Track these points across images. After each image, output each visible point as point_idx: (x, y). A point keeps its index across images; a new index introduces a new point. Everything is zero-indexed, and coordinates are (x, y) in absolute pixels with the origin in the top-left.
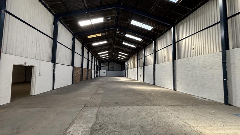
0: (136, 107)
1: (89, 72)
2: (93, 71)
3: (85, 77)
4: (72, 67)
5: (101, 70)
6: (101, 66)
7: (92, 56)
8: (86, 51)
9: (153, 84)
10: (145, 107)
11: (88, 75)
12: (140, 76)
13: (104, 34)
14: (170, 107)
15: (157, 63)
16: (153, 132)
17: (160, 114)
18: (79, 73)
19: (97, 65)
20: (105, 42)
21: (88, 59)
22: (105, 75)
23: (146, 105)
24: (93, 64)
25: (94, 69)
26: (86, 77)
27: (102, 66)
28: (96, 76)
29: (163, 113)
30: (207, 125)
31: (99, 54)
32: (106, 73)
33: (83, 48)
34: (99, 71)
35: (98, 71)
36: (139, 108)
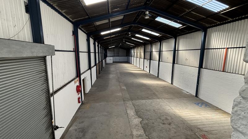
0: (150, 100)
4: (96, 66)
5: (107, 57)
9: (157, 76)
10: (154, 100)
12: (146, 67)
14: (166, 100)
15: (161, 61)
16: (158, 112)
17: (161, 104)
18: (98, 68)
22: (112, 61)
23: (154, 99)
27: (108, 52)
29: (162, 104)
30: (179, 108)
32: (113, 59)
36: (151, 101)
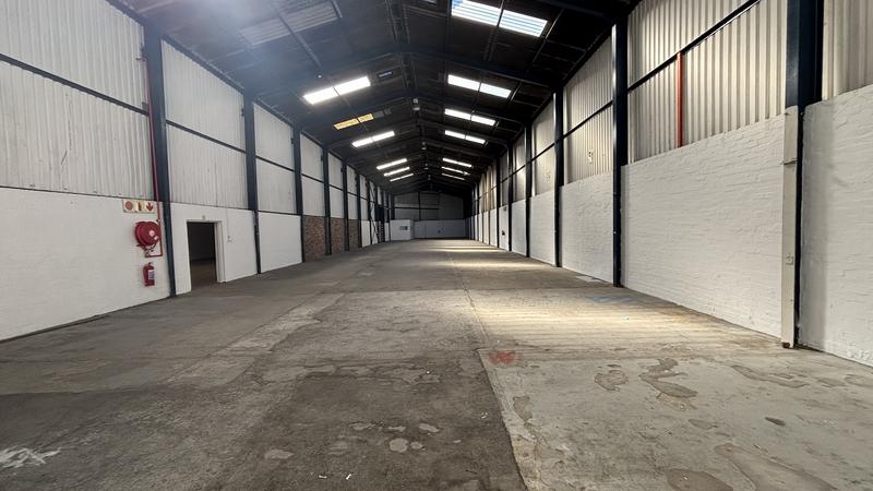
1: (351, 228)
2: (365, 225)
3: (338, 244)
4: (298, 218)
5: (393, 219)
6: (393, 208)
7: (357, 179)
8: (335, 165)
9: (526, 253)
11: (347, 235)
12: (503, 234)
13: (380, 114)
15: (536, 194)
18: (321, 232)
19: (379, 203)
20: (391, 134)
21: (345, 190)
22: (407, 235)
24: (364, 203)
25: (369, 219)
26: (341, 244)
27: (396, 205)
28: (375, 241)
31: (380, 168)
32: (413, 228)
33: (325, 160)
34: (386, 224)
35: (383, 223)
